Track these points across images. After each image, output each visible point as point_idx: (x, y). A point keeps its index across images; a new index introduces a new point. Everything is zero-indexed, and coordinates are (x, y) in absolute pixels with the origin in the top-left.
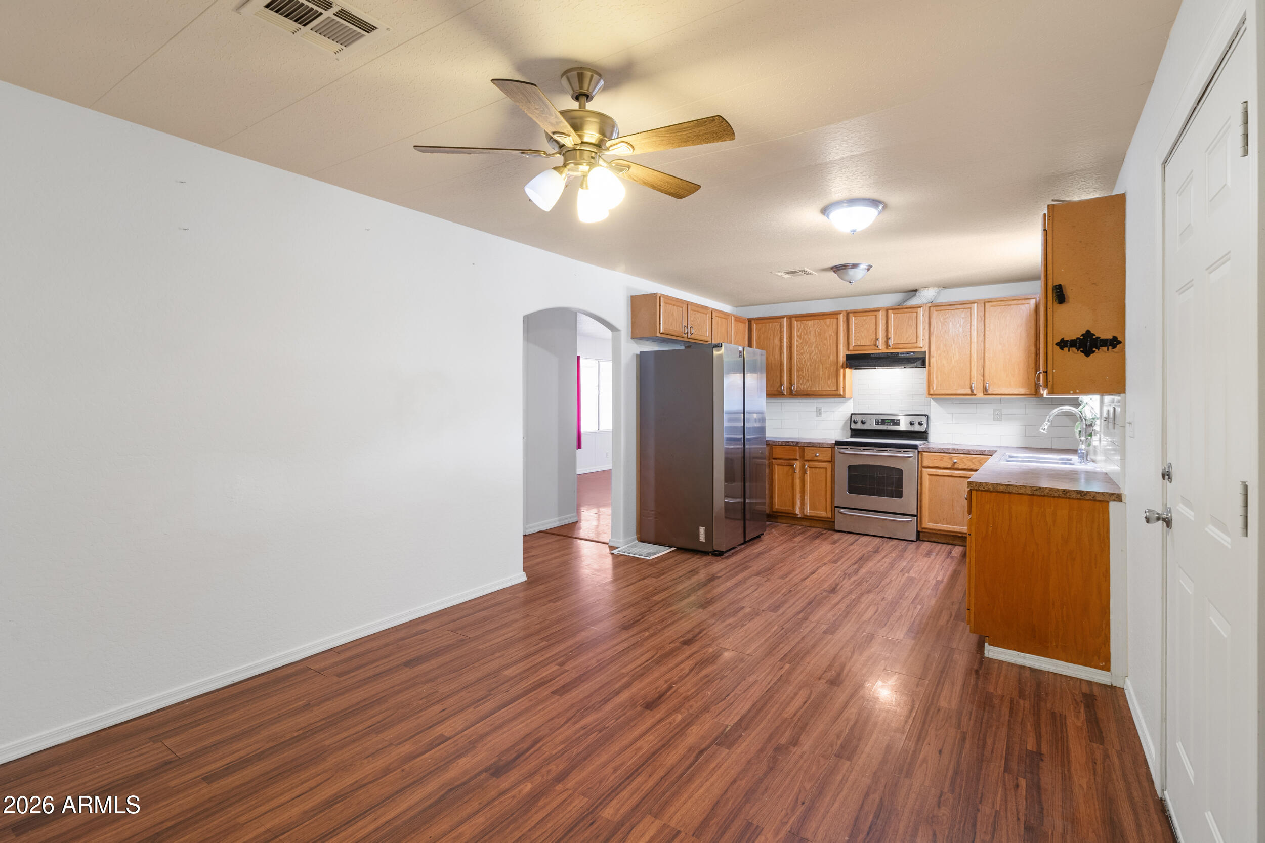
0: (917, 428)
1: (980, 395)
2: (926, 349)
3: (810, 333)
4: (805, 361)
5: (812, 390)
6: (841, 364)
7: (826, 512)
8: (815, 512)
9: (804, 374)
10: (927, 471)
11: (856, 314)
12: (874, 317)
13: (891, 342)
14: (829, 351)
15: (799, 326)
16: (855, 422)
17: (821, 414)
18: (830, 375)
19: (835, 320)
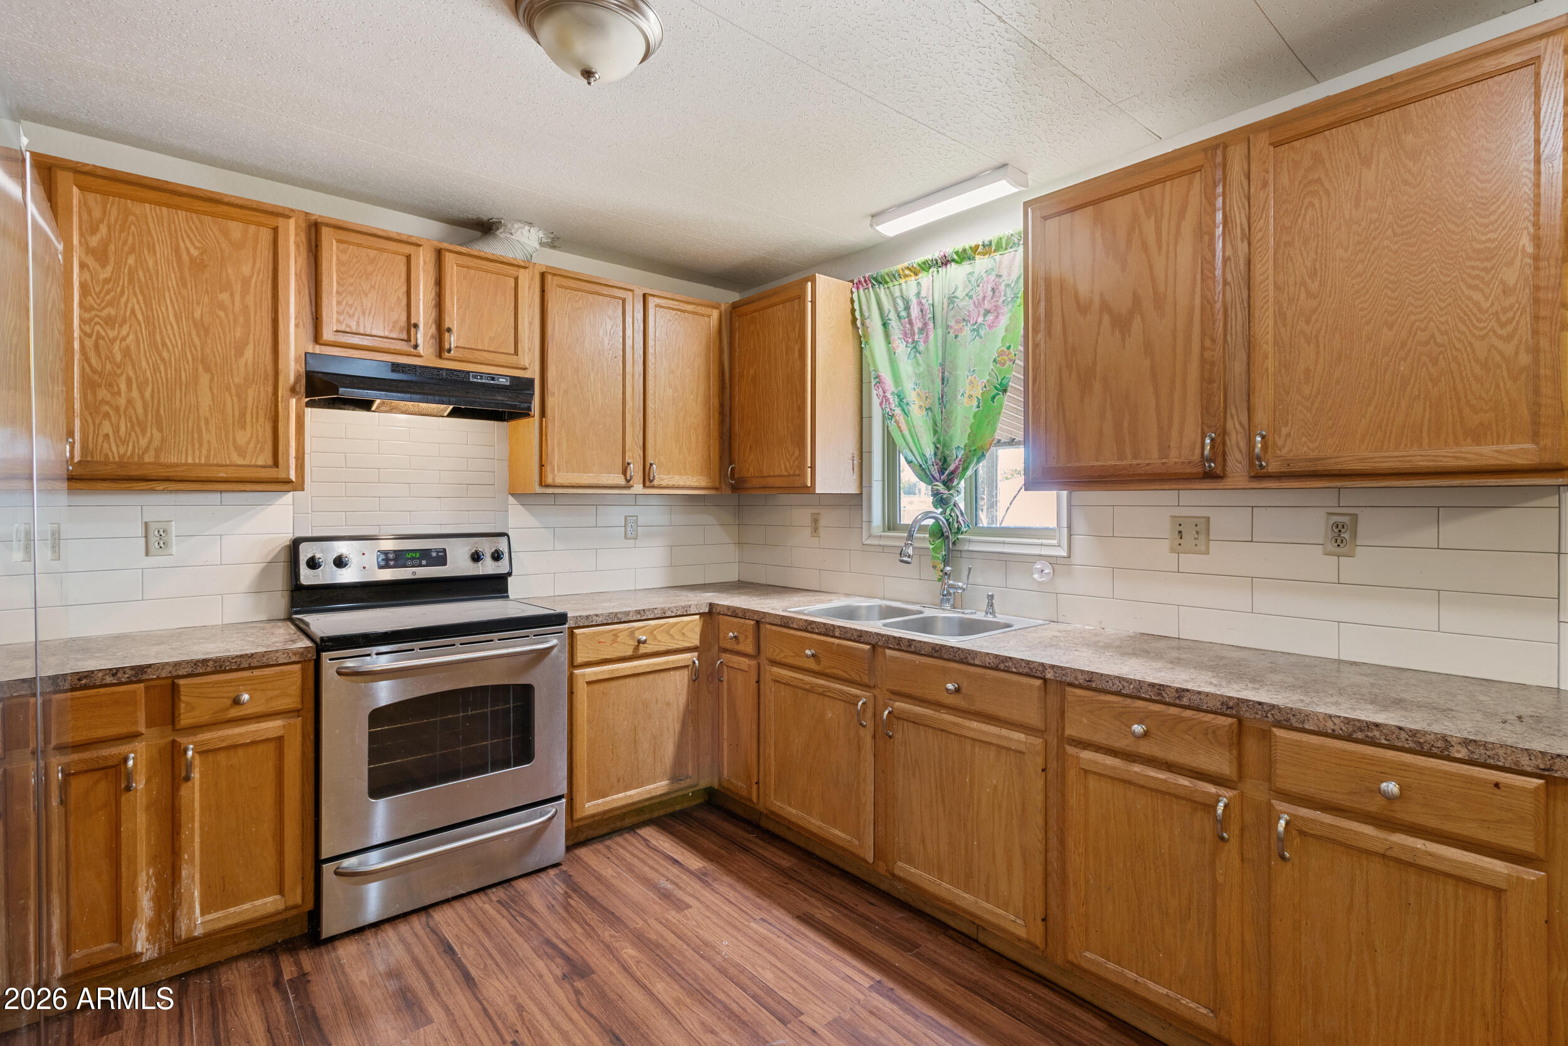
0: (488, 567)
1: (638, 488)
2: (534, 373)
3: (152, 249)
4: (127, 353)
5: (162, 460)
6: (292, 379)
7: (281, 892)
8: (232, 910)
9: (122, 401)
10: (583, 675)
11: (343, 235)
12: (404, 260)
13: (453, 340)
14: (238, 333)
15: (97, 213)
16: (313, 564)
17: (164, 545)
18: (243, 415)
19: (266, 235)
